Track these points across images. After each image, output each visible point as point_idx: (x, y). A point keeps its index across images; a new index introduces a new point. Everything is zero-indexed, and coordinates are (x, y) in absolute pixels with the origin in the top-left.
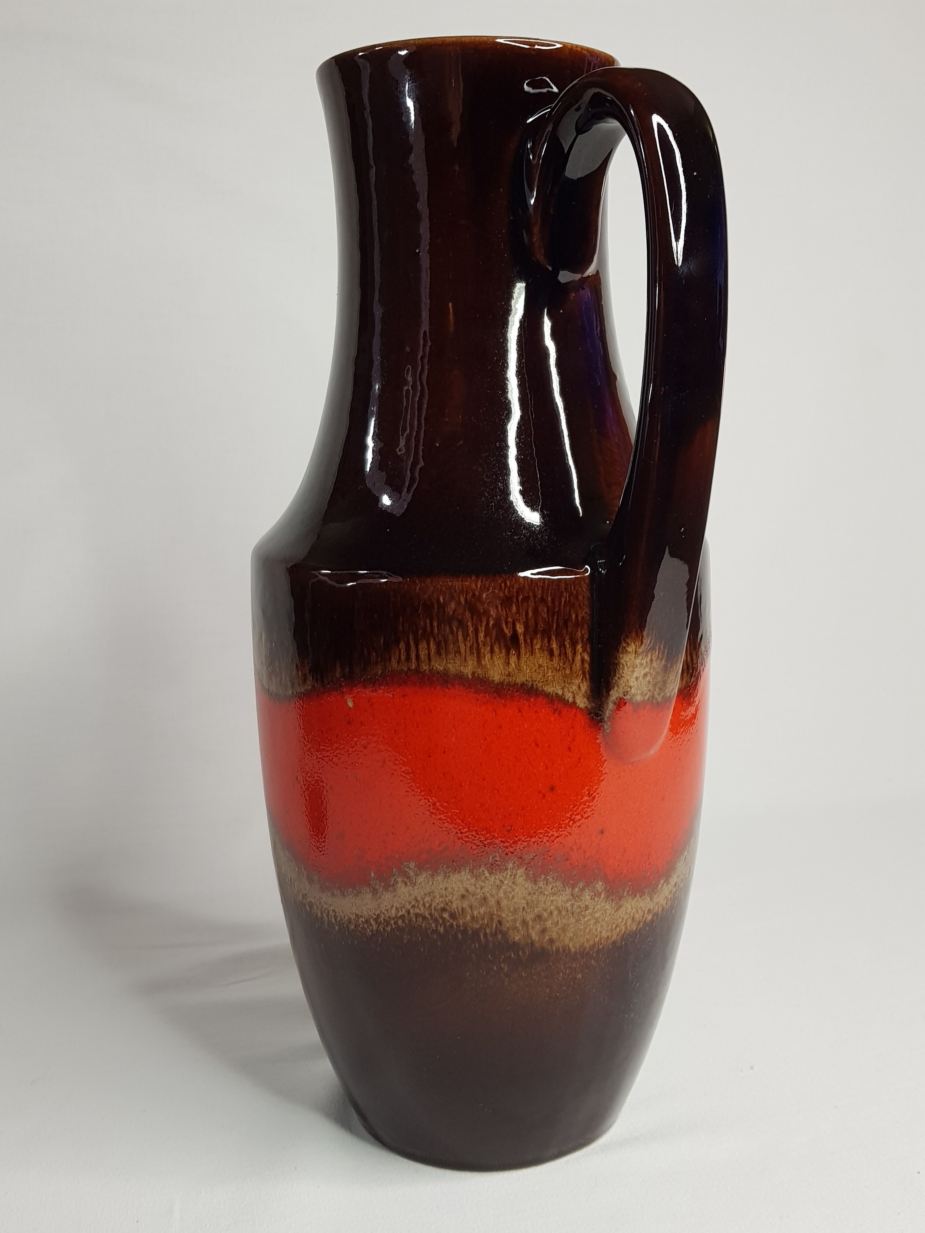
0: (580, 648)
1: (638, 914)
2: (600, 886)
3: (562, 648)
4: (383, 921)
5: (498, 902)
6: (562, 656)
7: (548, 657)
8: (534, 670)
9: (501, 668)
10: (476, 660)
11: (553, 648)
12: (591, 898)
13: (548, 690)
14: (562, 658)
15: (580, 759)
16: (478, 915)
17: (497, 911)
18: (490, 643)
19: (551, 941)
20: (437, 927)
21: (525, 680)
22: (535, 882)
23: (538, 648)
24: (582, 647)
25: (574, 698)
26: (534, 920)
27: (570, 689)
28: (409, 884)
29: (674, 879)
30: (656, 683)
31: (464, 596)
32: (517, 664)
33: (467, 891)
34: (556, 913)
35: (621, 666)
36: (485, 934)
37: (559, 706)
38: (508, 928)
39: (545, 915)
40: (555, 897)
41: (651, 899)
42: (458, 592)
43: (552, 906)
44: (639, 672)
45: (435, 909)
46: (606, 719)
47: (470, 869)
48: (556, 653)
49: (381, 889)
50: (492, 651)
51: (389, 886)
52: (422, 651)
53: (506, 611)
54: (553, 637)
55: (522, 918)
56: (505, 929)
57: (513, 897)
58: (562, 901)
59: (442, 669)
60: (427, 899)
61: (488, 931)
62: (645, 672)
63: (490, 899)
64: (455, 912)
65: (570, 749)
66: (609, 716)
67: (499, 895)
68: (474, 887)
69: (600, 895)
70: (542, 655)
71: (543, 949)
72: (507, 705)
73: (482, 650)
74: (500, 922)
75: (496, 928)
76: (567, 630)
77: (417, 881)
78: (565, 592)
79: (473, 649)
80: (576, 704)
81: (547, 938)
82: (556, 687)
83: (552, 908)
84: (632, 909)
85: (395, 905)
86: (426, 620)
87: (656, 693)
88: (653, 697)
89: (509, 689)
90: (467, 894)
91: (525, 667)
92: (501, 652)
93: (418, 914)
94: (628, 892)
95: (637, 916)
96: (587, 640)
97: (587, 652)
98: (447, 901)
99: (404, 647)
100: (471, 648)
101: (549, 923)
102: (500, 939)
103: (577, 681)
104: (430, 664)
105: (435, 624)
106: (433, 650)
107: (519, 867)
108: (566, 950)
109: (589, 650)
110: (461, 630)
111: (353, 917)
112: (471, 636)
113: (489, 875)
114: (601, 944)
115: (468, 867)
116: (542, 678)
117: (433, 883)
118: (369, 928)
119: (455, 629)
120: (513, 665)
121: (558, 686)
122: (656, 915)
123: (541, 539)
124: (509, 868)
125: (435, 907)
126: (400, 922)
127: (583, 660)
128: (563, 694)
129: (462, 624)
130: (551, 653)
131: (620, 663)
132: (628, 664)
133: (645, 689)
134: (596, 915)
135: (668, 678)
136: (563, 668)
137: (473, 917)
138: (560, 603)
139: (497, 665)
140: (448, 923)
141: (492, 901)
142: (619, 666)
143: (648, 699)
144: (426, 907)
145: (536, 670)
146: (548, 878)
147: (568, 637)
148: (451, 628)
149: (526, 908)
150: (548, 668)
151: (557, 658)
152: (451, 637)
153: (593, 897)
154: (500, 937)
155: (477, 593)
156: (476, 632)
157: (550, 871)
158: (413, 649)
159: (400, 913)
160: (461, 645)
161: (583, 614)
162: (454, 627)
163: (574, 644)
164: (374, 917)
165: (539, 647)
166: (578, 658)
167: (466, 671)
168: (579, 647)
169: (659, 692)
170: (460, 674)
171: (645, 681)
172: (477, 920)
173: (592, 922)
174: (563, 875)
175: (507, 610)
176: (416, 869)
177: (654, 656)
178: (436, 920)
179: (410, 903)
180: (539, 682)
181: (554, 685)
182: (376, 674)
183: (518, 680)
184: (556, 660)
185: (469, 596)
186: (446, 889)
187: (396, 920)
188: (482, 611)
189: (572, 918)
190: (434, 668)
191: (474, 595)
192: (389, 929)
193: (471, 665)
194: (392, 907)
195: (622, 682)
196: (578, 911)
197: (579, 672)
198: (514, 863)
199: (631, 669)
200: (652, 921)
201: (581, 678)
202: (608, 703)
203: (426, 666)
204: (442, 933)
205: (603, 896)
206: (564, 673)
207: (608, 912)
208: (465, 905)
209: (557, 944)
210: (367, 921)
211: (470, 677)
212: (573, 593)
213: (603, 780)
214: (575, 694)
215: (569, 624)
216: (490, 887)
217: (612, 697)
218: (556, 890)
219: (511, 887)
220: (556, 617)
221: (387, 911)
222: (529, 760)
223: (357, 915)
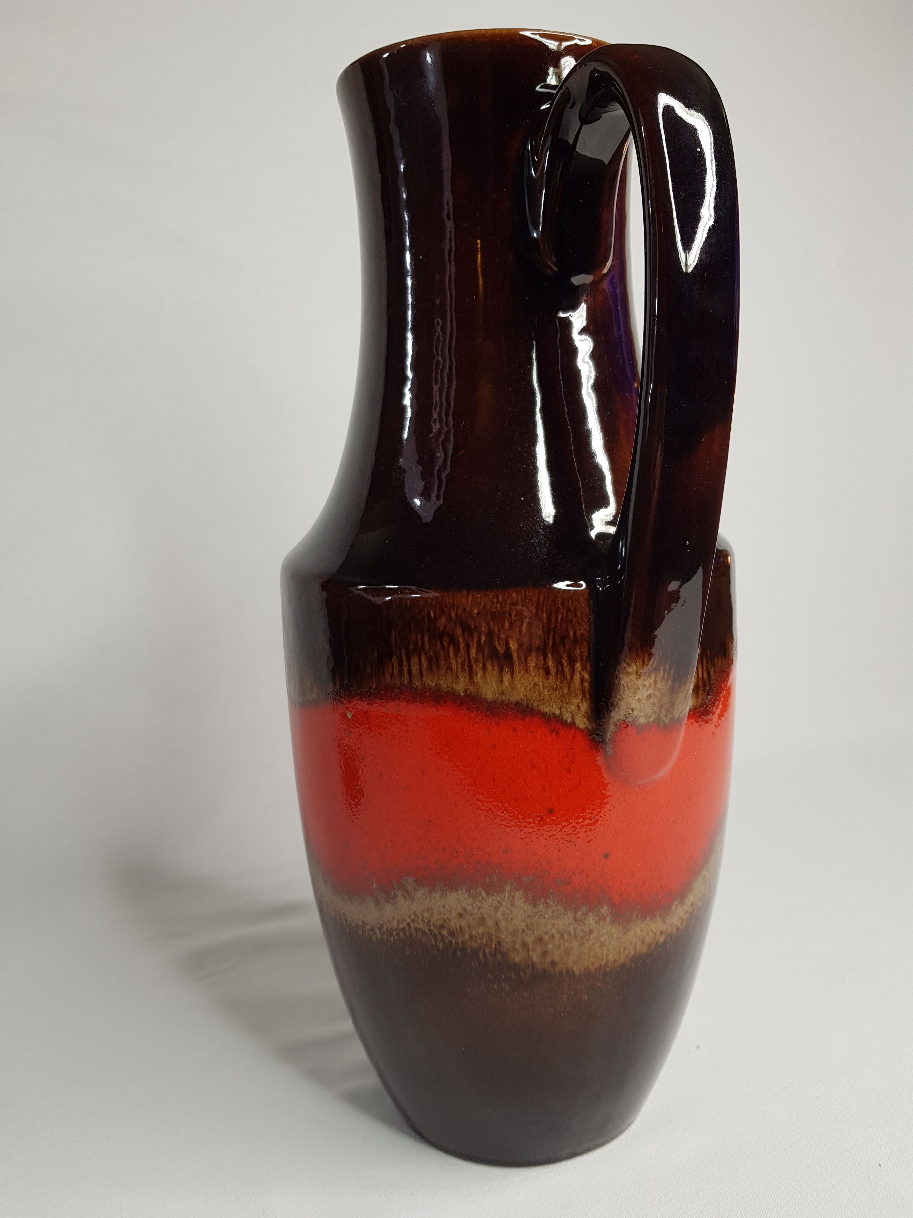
0: (579, 667)
1: (649, 936)
2: (605, 910)
3: (560, 667)
4: (386, 931)
5: (497, 924)
6: (559, 675)
7: (544, 675)
8: (528, 688)
9: (494, 685)
10: (468, 677)
11: (550, 666)
12: (596, 923)
13: (544, 709)
14: (559, 677)
15: (580, 781)
16: (477, 935)
17: (496, 932)
18: (482, 660)
19: (553, 963)
20: (436, 943)
21: (519, 699)
22: (535, 905)
23: (532, 666)
24: (581, 665)
25: (573, 718)
26: (535, 943)
27: (568, 709)
28: (408, 898)
29: (691, 898)
30: (662, 705)
31: (455, 610)
32: (511, 682)
33: (465, 910)
34: (557, 936)
35: (622, 687)
36: (484, 954)
37: (557, 726)
38: (508, 949)
39: (546, 938)
40: (556, 920)
41: (664, 922)
42: (448, 606)
43: (553, 930)
44: (642, 694)
45: (434, 925)
46: (607, 741)
47: (466, 889)
48: (553, 671)
49: (383, 900)
50: (484, 668)
51: (390, 899)
52: (414, 667)
53: (498, 627)
54: (550, 655)
55: (522, 940)
56: (504, 950)
57: (512, 919)
58: (564, 924)
59: (433, 685)
60: (426, 915)
61: (487, 951)
62: (649, 693)
63: (488, 919)
64: (453, 929)
65: (569, 771)
66: (611, 738)
67: (497, 916)
68: (471, 906)
69: (605, 919)
70: (537, 674)
71: (545, 971)
72: (500, 724)
73: (474, 667)
74: (499, 943)
75: (495, 948)
76: (564, 647)
77: (415, 896)
78: (561, 608)
79: (464, 665)
80: (576, 724)
81: (549, 960)
82: (553, 707)
83: (554, 931)
84: (642, 932)
85: (396, 917)
86: (417, 635)
87: (662, 716)
88: (659, 719)
89: (503, 707)
90: (464, 913)
91: (519, 685)
92: (493, 669)
93: (418, 928)
94: (637, 915)
95: (648, 939)
96: (586, 657)
97: (587, 670)
98: (445, 919)
99: (397, 661)
100: (463, 664)
101: (550, 946)
102: (500, 960)
103: (576, 701)
104: (422, 680)
105: (426, 639)
106: (425, 666)
107: (517, 890)
108: (569, 973)
109: (588, 668)
110: (452, 646)
111: (360, 923)
112: (463, 652)
113: (486, 896)
114: (608, 966)
115: (465, 886)
116: (538, 696)
117: (431, 900)
118: (375, 936)
119: (446, 645)
120: (507, 683)
121: (555, 705)
122: (670, 936)
123: (539, 551)
124: (507, 890)
125: (433, 923)
126: (401, 934)
127: (582, 679)
128: (561, 714)
129: (453, 640)
130: (547, 672)
131: (620, 683)
132: (629, 685)
133: (649, 711)
134: (602, 939)
135: (676, 699)
136: (561, 687)
137: (471, 937)
138: (557, 619)
139: (490, 683)
140: (447, 941)
141: (490, 922)
142: (620, 687)
143: (654, 721)
144: (425, 923)
145: (530, 690)
146: (549, 901)
147: (565, 655)
148: (442, 644)
149: (526, 930)
150: (543, 687)
151: (553, 676)
152: (442, 653)
153: (597, 921)
154: (499, 957)
155: (468, 609)
156: (468, 647)
157: (550, 894)
158: (405, 663)
159: (401, 926)
160: (452, 661)
161: (582, 631)
162: (445, 643)
163: (572, 662)
164: (379, 926)
165: (534, 665)
166: (577, 676)
167: (458, 688)
168: (578, 665)
169: (665, 713)
170: (452, 691)
171: (648, 703)
172: (476, 940)
173: (597, 946)
174: (564, 899)
175: (500, 626)
176: (414, 885)
177: (658, 676)
178: (435, 936)
179: (410, 917)
180: (534, 701)
181: (551, 704)
182: (371, 688)
183: (512, 698)
184: (552, 678)
185: (460, 611)
186: (444, 906)
187: (397, 932)
188: (473, 626)
189: (575, 941)
190: (426, 683)
191: (465, 609)
192: (392, 939)
193: (462, 682)
194: (394, 918)
195: (623, 705)
196: (581, 934)
197: (578, 692)
198: (512, 885)
199: (632, 690)
200: (665, 942)
201: (581, 697)
202: (609, 725)
203: (418, 682)
204: (441, 949)
205: (608, 920)
206: (562, 692)
207: (615, 936)
208: (464, 924)
209: (560, 967)
210: (372, 929)
211: (462, 694)
212: (570, 609)
213: (607, 803)
214: (573, 714)
215: (566, 641)
216: (488, 907)
217: (613, 718)
218: (557, 913)
219: (510, 909)
220: (552, 634)
221: (390, 922)
222: (525, 782)
223: (363, 922)
